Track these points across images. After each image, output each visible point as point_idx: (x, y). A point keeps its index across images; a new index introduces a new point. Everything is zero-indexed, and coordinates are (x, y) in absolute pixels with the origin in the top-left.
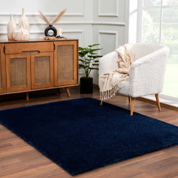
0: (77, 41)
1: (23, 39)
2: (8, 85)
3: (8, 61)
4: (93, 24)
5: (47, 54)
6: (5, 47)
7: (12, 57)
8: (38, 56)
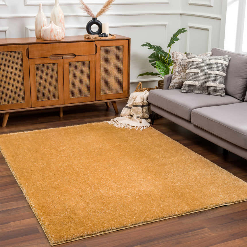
0: (129, 40)
1: (53, 38)
2: (34, 98)
3: (32, 67)
4: (181, 15)
5: (86, 58)
6: (28, 48)
7: (39, 62)
8: (74, 60)
